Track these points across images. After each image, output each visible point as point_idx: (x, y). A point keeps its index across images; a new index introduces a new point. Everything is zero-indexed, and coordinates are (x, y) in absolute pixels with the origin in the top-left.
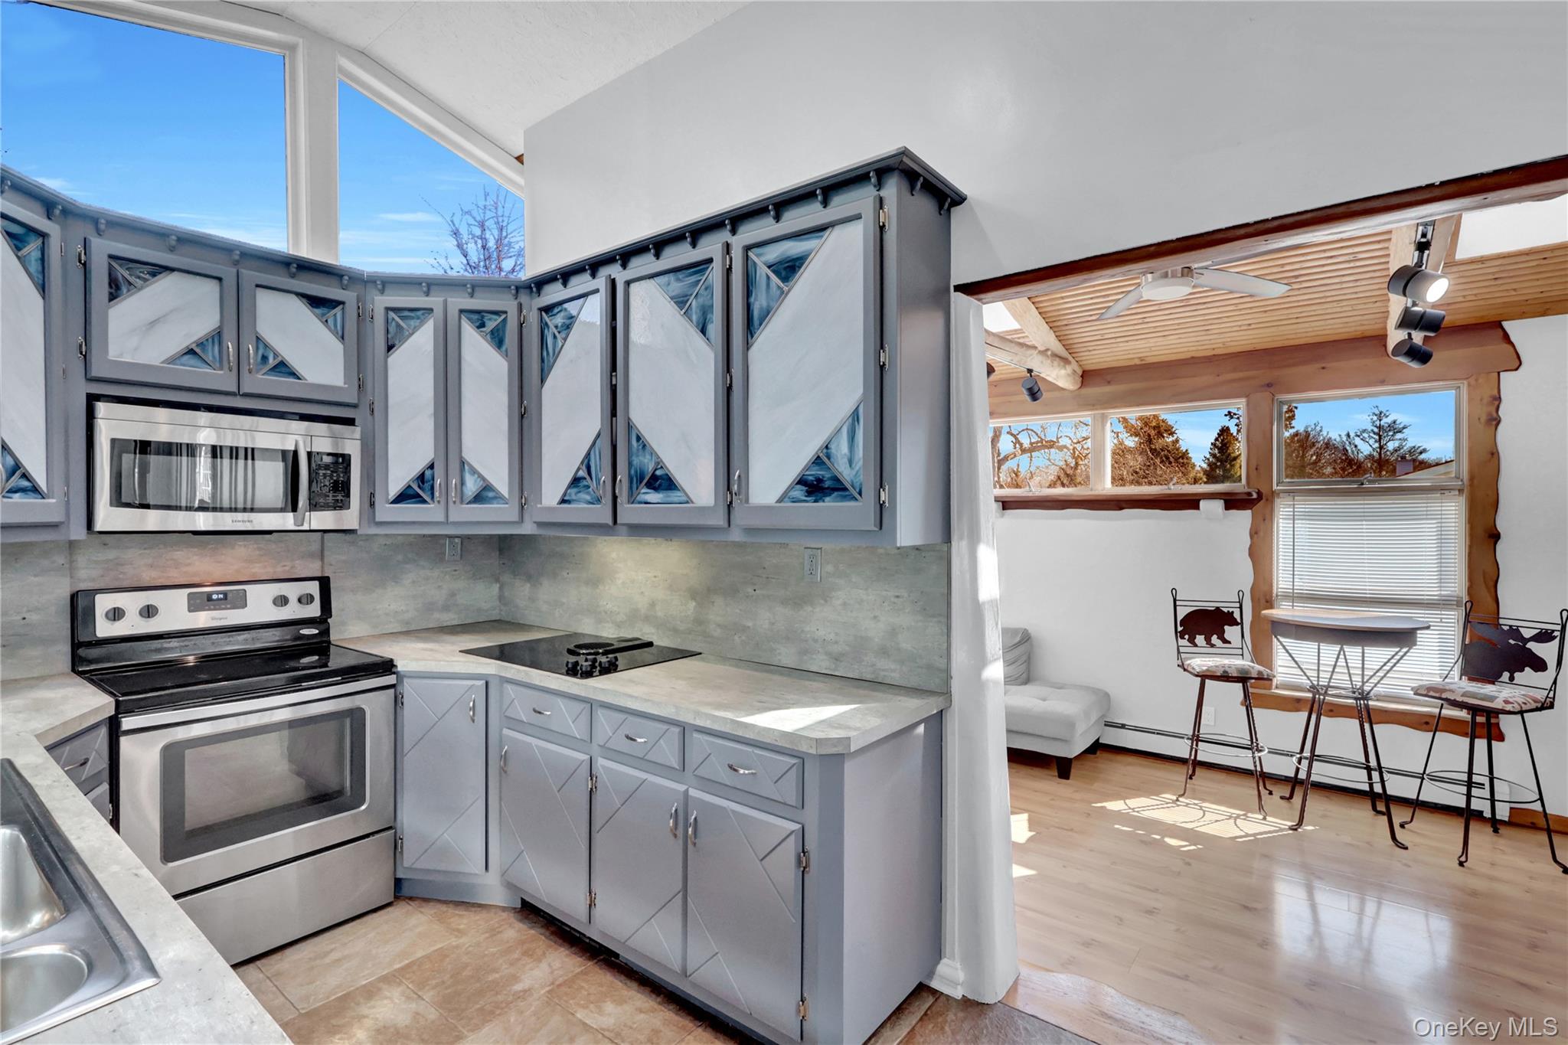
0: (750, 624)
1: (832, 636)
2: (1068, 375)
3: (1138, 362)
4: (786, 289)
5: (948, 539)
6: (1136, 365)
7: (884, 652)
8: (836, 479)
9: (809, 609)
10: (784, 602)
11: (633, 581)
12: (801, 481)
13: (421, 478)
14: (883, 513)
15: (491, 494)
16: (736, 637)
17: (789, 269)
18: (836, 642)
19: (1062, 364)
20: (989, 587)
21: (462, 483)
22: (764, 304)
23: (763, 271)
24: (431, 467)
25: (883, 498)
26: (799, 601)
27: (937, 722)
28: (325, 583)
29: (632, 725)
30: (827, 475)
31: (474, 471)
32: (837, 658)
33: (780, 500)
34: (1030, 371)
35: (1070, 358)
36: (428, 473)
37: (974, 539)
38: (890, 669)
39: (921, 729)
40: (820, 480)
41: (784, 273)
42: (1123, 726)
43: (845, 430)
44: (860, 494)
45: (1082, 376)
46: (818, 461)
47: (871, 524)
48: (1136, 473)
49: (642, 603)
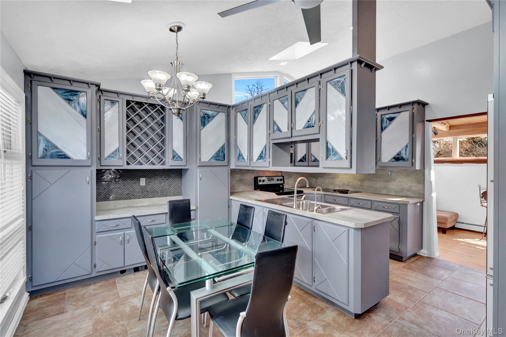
0: (375, 186)
1: (396, 188)
2: (446, 127)
3: (468, 123)
4: (391, 123)
5: (424, 169)
6: (467, 124)
7: (408, 190)
8: (402, 157)
9: (390, 183)
10: (384, 181)
11: (344, 178)
12: (394, 158)
13: (303, 157)
14: (413, 164)
15: (316, 160)
16: (371, 189)
17: (391, 119)
18: (397, 189)
19: (444, 125)
20: (433, 178)
21: (311, 158)
22: (385, 125)
23: (385, 120)
24: (305, 155)
25: (413, 161)
26: (387, 181)
27: (422, 203)
28: (283, 177)
29: (359, 201)
30: (400, 157)
31: (313, 156)
32: (397, 192)
33: (389, 161)
34: (434, 128)
35: (446, 123)
36: (305, 156)
37: (430, 169)
38: (409, 194)
39: (419, 204)
40: (398, 158)
41: (390, 120)
42: (463, 223)
43: (404, 149)
44: (408, 160)
45: (450, 127)
46: (398, 154)
47: (410, 165)
48: (467, 150)
49: (346, 182)
